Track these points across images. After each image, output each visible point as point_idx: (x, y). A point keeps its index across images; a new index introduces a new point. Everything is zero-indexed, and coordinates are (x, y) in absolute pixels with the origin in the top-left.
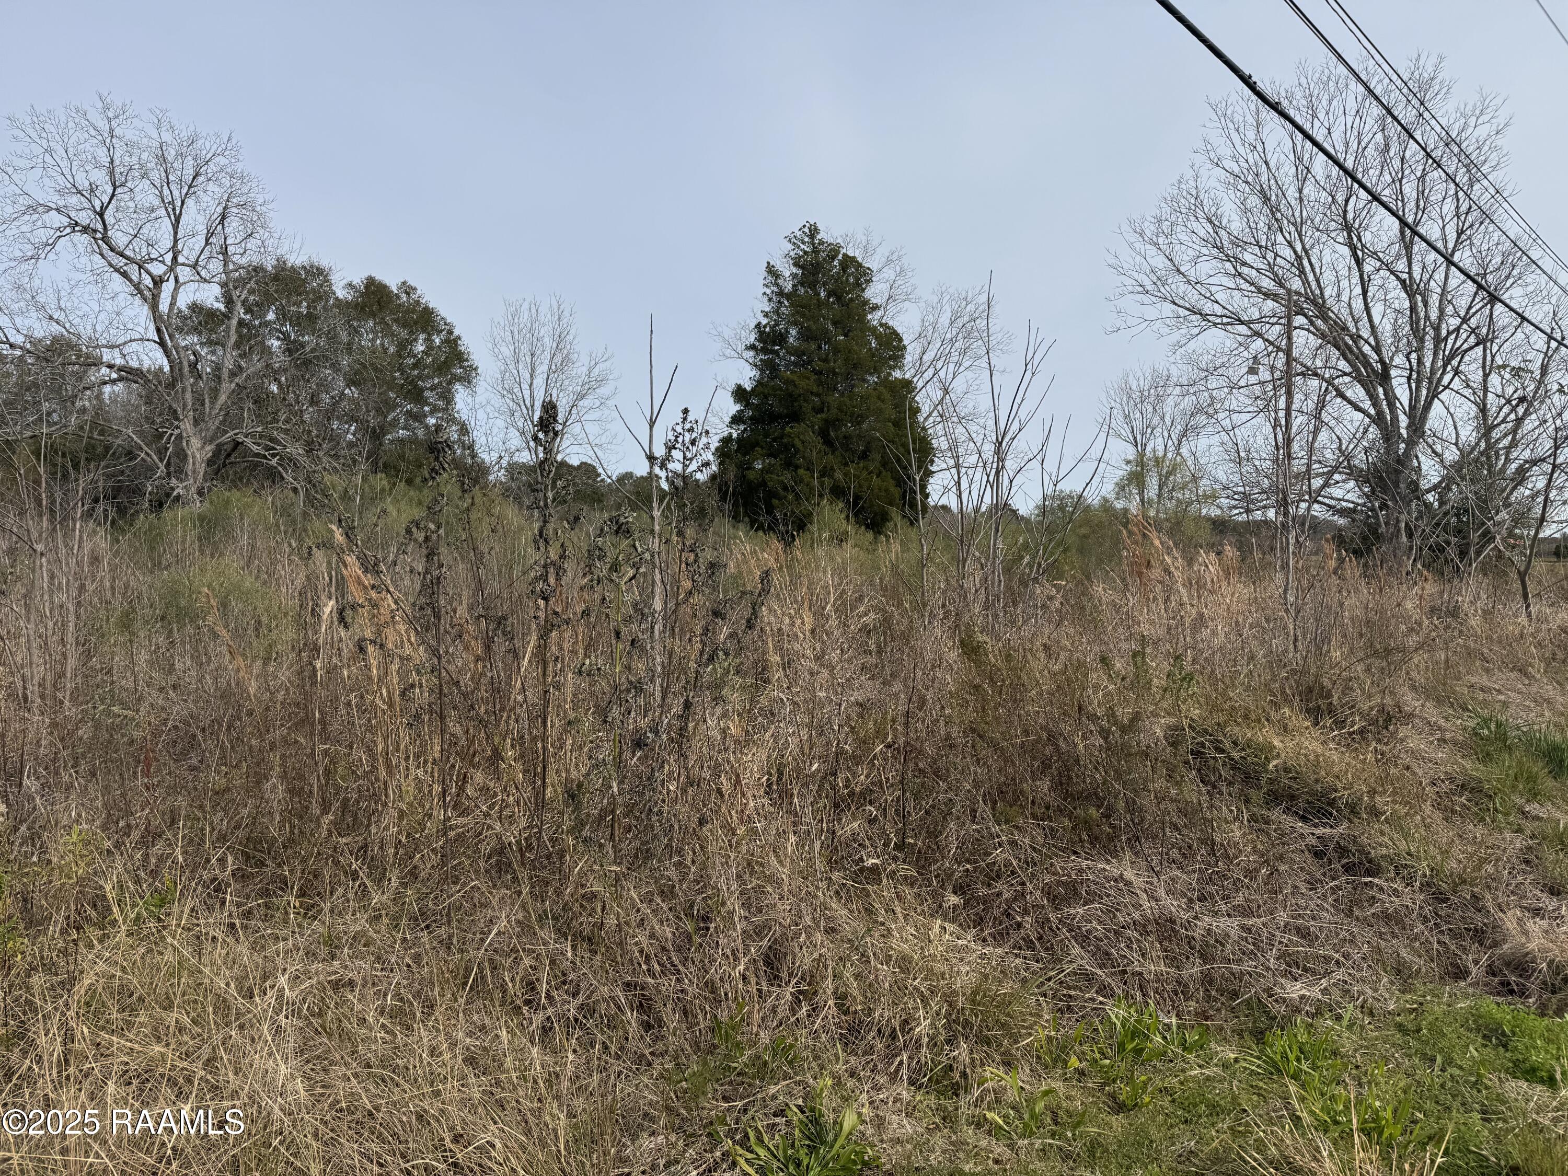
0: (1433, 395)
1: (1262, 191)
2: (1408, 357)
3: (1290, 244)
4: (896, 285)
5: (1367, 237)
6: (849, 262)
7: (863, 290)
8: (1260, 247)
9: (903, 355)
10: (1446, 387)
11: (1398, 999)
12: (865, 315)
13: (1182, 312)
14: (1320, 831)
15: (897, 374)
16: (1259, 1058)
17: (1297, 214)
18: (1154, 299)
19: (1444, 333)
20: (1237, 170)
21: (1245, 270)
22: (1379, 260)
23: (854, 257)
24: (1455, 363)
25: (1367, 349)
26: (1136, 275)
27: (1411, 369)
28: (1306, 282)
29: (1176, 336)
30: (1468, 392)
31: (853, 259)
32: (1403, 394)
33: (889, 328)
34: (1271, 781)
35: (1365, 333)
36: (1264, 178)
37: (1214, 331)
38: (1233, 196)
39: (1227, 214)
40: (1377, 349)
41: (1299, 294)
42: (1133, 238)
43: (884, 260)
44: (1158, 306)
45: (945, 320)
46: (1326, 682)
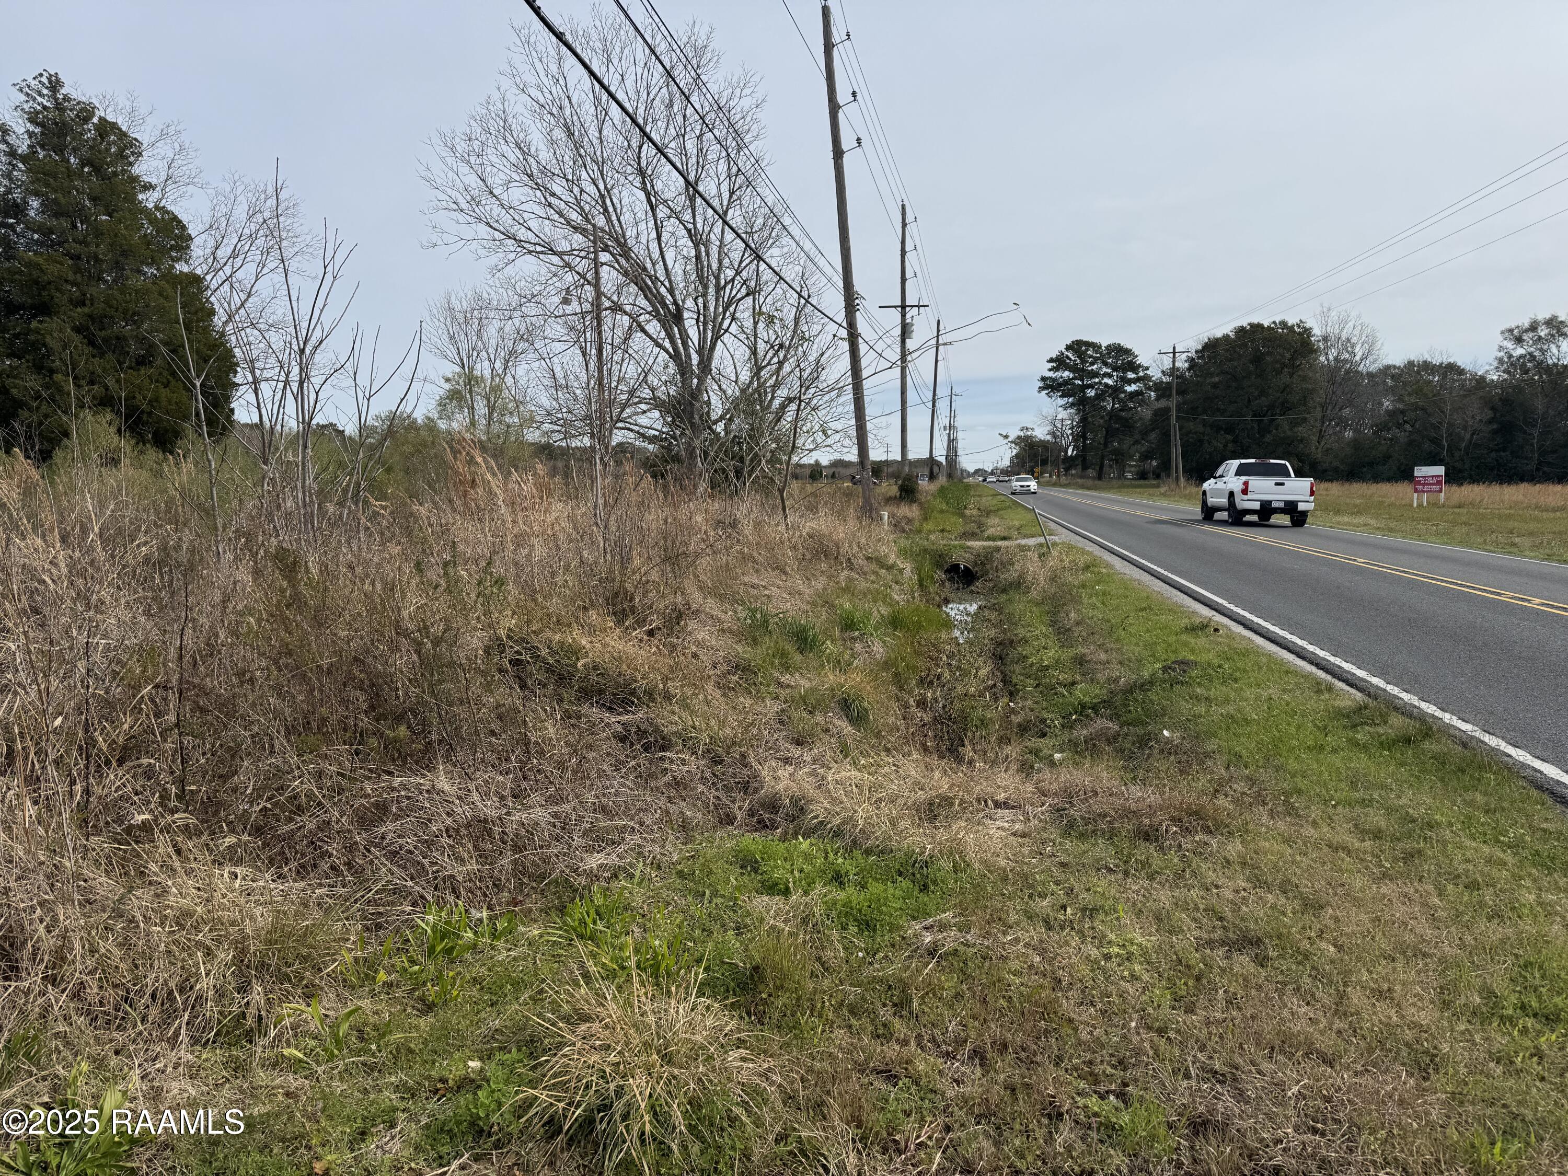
0: (717, 337)
1: (566, 125)
2: (695, 300)
3: (594, 182)
4: (175, 164)
5: (659, 186)
6: (106, 128)
7: (131, 164)
8: (567, 180)
9: (188, 247)
10: (726, 331)
11: (681, 850)
12: (135, 195)
13: (498, 235)
14: (625, 718)
15: (182, 267)
16: (560, 929)
17: (598, 153)
18: (468, 218)
19: (723, 282)
20: (542, 101)
21: (553, 200)
22: (669, 207)
23: (115, 124)
24: (732, 309)
25: (663, 290)
26: (449, 191)
27: (699, 313)
28: (609, 220)
29: (493, 260)
30: (742, 337)
31: (114, 126)
32: (693, 333)
33: (168, 212)
34: (582, 679)
35: (661, 275)
36: (567, 112)
37: (529, 258)
38: (539, 125)
39: (534, 142)
40: (671, 291)
41: (603, 230)
42: (445, 152)
43: (158, 133)
44: (474, 226)
45: (240, 213)
46: (629, 587)
